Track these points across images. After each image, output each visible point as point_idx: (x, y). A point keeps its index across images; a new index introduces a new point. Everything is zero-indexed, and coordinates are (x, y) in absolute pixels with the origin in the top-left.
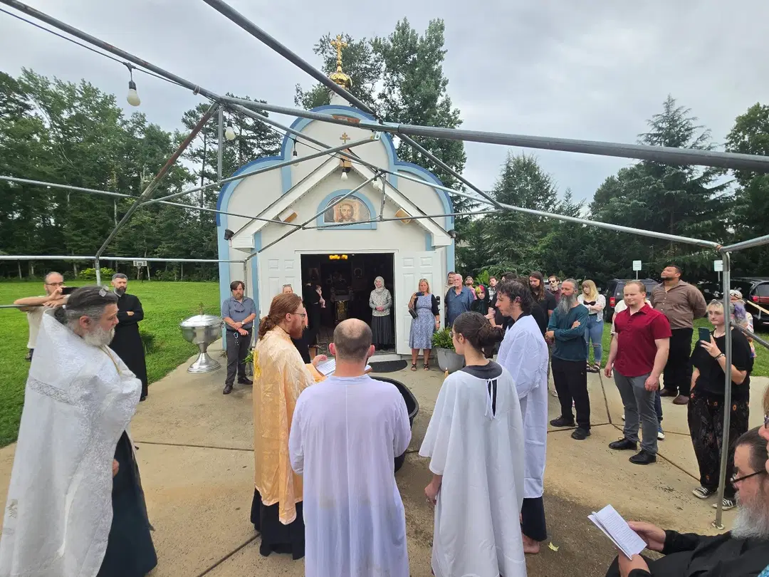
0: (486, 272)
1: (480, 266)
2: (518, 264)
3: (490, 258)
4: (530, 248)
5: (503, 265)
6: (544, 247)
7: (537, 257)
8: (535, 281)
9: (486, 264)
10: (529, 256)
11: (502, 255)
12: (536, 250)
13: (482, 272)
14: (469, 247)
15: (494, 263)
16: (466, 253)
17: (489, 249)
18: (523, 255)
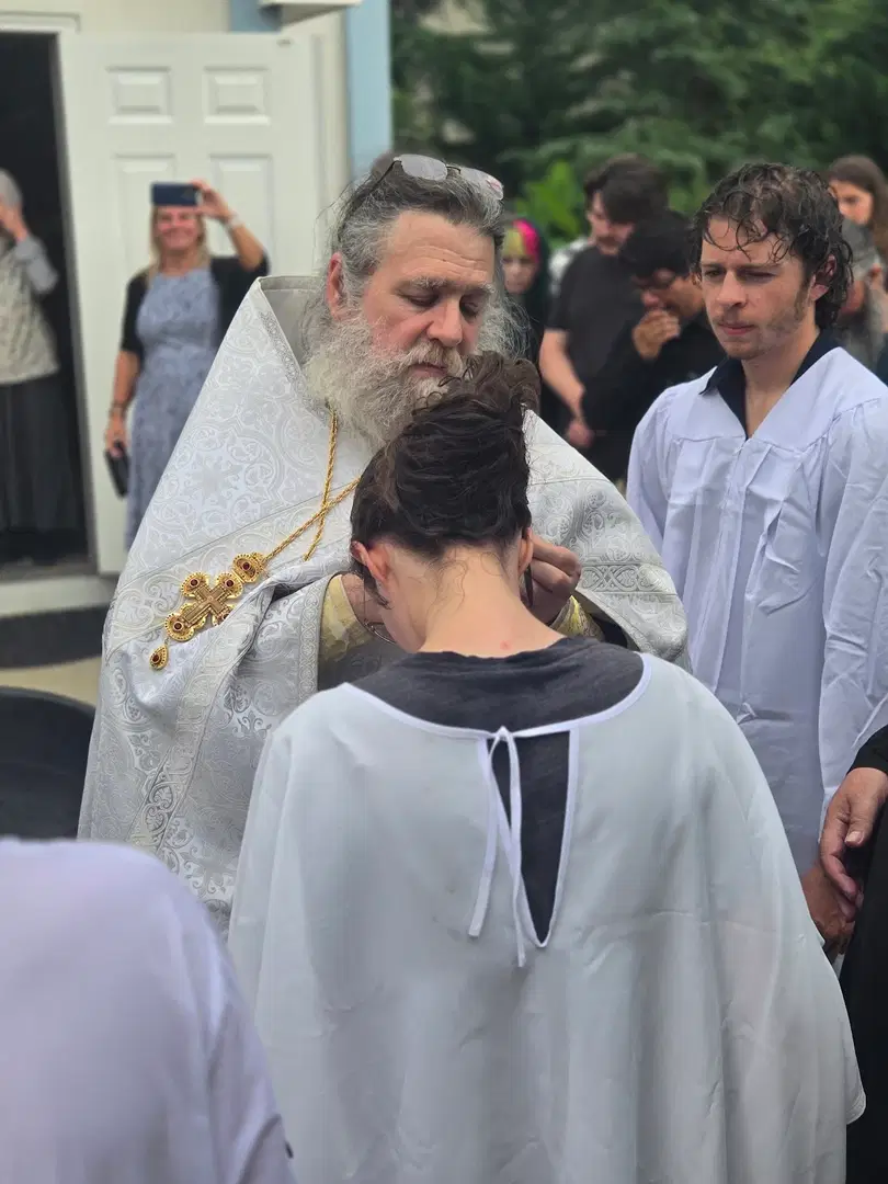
0: (560, 172)
1: (532, 138)
2: (711, 132)
3: (579, 98)
4: (773, 52)
5: (643, 137)
6: (835, 51)
7: (800, 97)
8: (851, 200)
9: (561, 131)
10: (768, 91)
11: (639, 85)
12: (796, 65)
13: (540, 172)
14: (487, 38)
15: (603, 125)
16: (467, 71)
17: (580, 50)
18: (737, 88)
